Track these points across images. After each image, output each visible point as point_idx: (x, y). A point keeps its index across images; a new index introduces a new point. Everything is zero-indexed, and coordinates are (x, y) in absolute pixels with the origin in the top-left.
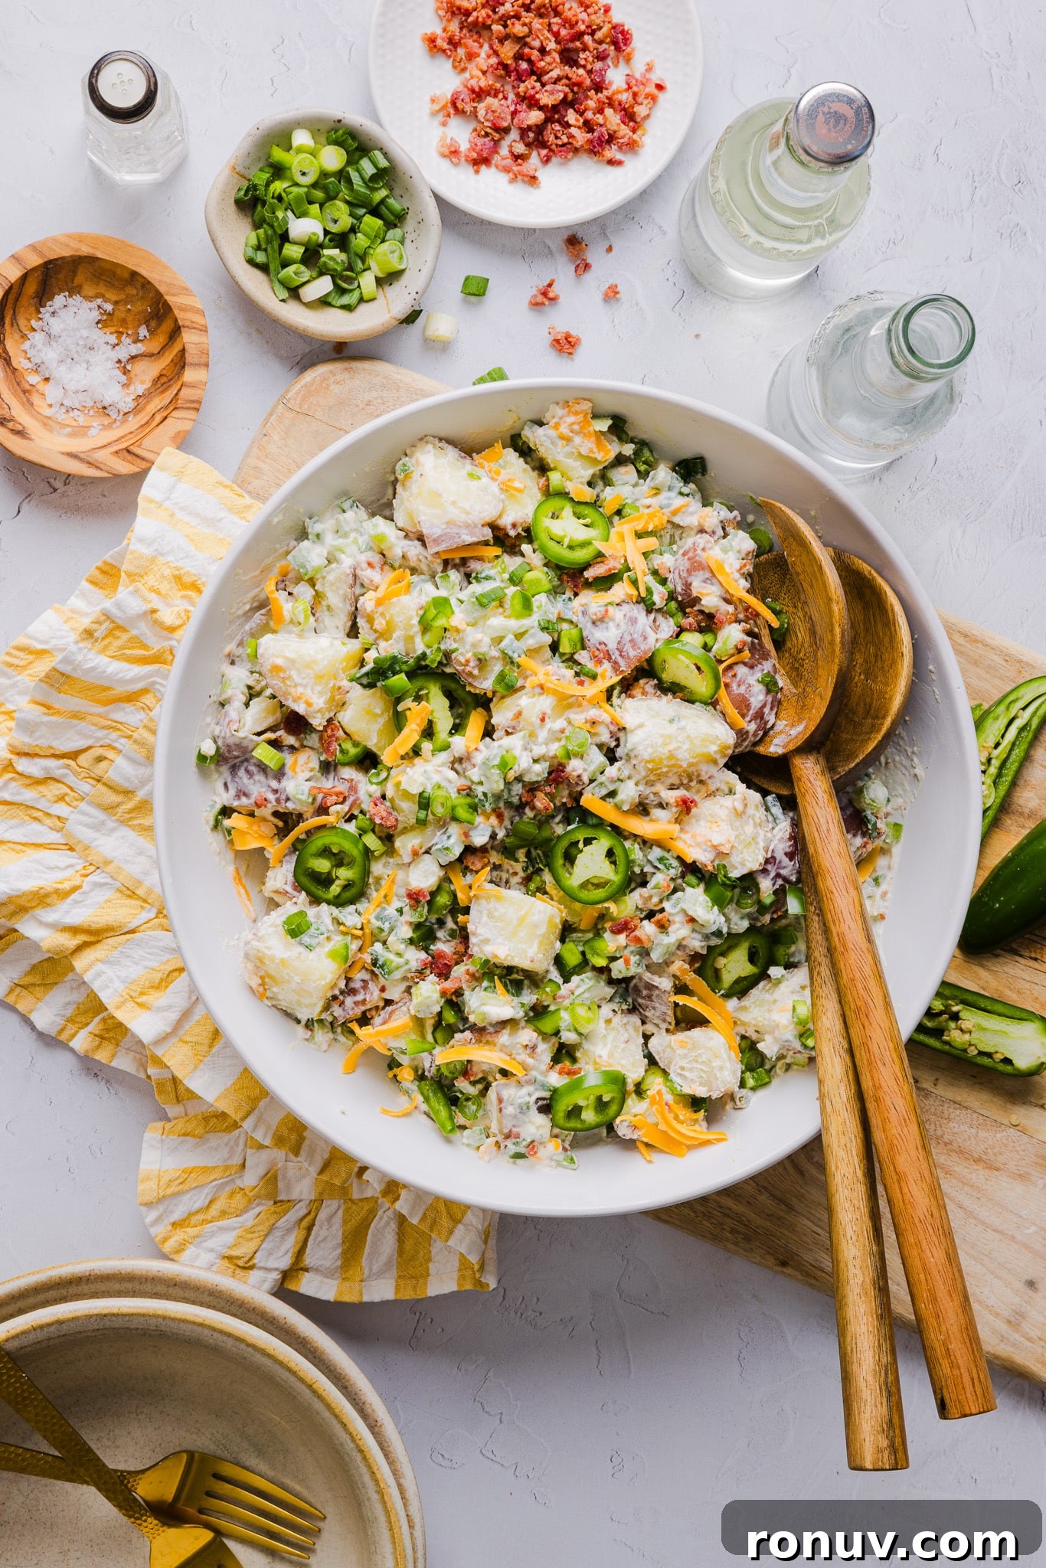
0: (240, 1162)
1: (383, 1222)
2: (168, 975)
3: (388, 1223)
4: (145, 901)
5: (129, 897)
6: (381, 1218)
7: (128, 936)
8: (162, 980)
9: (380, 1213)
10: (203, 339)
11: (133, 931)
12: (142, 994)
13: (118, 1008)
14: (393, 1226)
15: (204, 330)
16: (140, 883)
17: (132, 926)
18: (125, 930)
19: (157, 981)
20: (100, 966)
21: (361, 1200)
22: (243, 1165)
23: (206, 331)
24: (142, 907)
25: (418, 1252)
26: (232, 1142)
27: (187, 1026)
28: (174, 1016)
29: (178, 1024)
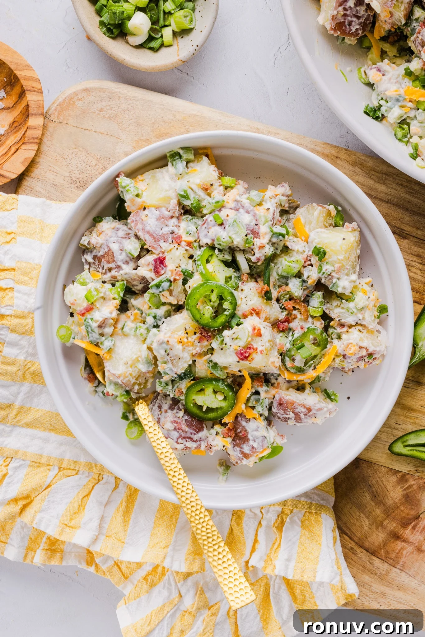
0: (177, 594)
1: (276, 589)
2: (82, 501)
3: (280, 588)
4: (48, 465)
5: (38, 466)
6: (274, 585)
7: (47, 490)
8: (79, 507)
9: (272, 584)
10: (40, 98)
11: (49, 486)
12: (71, 520)
13: (61, 534)
14: (284, 587)
15: (40, 92)
16: (41, 456)
17: (47, 483)
18: (44, 487)
19: (77, 508)
20: (39, 515)
21: (257, 581)
22: (180, 595)
23: (42, 93)
24: (49, 470)
25: (305, 596)
26: (167, 585)
27: (106, 526)
28: (95, 524)
29: (100, 527)
